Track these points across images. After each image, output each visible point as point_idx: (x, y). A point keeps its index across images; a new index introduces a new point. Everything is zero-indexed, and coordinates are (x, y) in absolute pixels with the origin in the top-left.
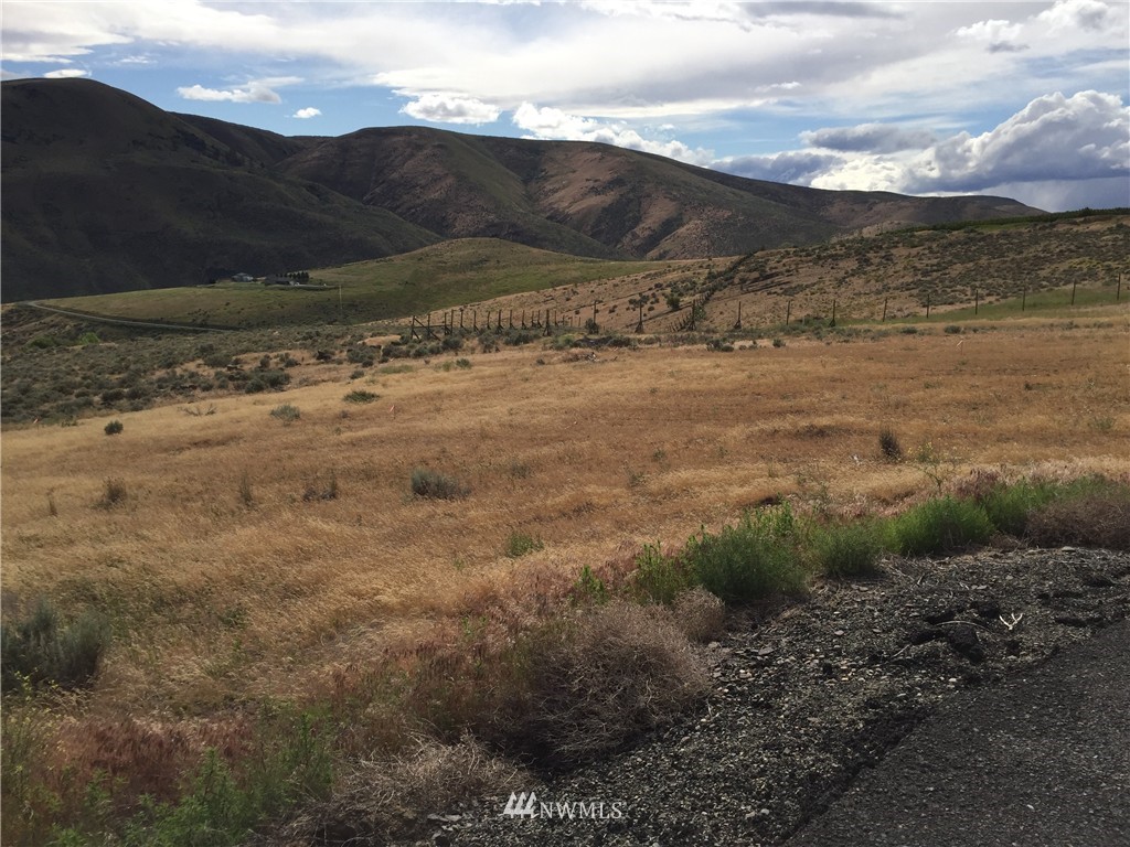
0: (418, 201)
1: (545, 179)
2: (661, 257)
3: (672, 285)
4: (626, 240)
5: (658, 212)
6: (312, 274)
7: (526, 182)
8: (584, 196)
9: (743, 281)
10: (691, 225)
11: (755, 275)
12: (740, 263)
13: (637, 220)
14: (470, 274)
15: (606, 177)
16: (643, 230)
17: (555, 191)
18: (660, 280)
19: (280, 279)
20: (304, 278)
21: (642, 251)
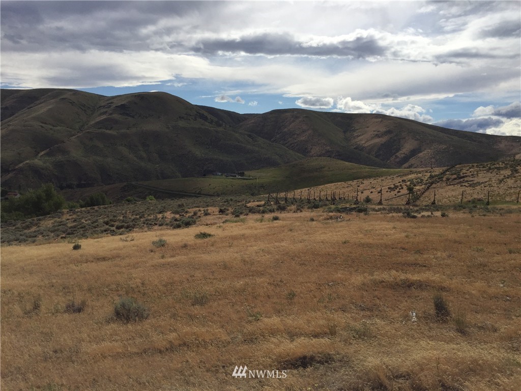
0: (295, 141)
1: (354, 131)
2: (410, 167)
3: (411, 181)
4: (392, 159)
5: (408, 146)
6: (246, 173)
7: (345, 132)
8: (372, 138)
9: (448, 179)
10: (425, 152)
11: (455, 176)
12: (447, 170)
13: (398, 150)
14: (316, 173)
15: (383, 129)
16: (401, 154)
17: (358, 136)
18: (405, 178)
19: (232, 174)
20: (243, 174)
21: (400, 164)
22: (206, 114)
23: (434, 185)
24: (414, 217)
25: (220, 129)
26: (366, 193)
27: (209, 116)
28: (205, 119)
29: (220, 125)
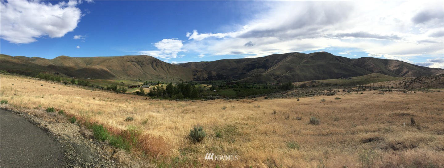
0: (369, 68)
1: (388, 65)
2: (405, 77)
3: (406, 81)
4: (400, 74)
5: (405, 70)
6: (352, 78)
7: (385, 65)
8: (394, 68)
9: (417, 81)
10: (410, 72)
11: (419, 80)
12: (416, 78)
13: (402, 71)
14: (376, 79)
15: (397, 65)
16: (403, 73)
17: (389, 67)
18: (404, 81)
19: (347, 79)
20: (351, 78)
21: (402, 76)
22: (339, 58)
23: (412, 83)
24: (406, 93)
25: (343, 63)
26: (392, 85)
27: (340, 59)
28: (338, 60)
29: (343, 62)
